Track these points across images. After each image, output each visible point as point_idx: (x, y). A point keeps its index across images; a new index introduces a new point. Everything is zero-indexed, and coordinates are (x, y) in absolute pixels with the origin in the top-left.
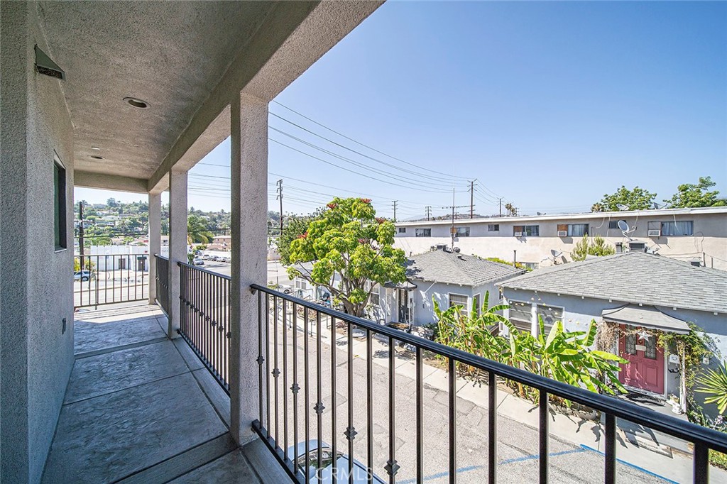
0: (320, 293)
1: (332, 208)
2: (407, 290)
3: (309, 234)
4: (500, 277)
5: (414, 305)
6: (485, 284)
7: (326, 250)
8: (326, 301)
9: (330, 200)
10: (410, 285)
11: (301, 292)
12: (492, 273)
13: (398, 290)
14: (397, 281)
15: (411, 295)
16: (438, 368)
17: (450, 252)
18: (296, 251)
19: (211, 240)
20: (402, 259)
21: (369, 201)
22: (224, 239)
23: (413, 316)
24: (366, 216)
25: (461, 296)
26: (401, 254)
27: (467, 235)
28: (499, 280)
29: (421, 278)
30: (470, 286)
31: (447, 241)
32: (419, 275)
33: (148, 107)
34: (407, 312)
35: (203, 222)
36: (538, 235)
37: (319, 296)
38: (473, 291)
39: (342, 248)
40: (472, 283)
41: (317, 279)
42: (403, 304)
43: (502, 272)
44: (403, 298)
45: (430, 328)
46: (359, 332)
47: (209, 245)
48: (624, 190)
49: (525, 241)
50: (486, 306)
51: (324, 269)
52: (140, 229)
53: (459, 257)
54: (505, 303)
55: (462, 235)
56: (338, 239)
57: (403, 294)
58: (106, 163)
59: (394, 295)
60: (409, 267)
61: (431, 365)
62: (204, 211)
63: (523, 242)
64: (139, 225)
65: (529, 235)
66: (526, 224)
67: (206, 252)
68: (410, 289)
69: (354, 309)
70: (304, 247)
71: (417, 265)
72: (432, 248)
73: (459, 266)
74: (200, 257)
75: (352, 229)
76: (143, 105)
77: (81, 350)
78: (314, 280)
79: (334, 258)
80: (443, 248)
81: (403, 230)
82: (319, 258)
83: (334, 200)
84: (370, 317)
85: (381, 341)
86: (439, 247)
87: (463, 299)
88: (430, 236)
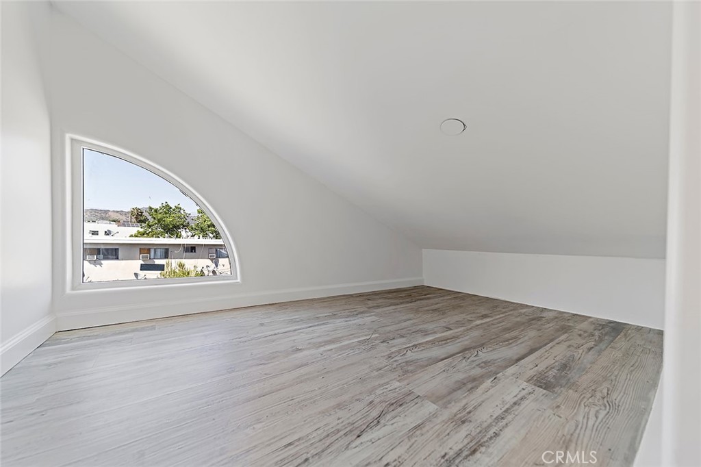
36: (117, 258)
48: (167, 205)
49: (101, 264)
63: (98, 266)
65: (106, 258)
66: (102, 247)
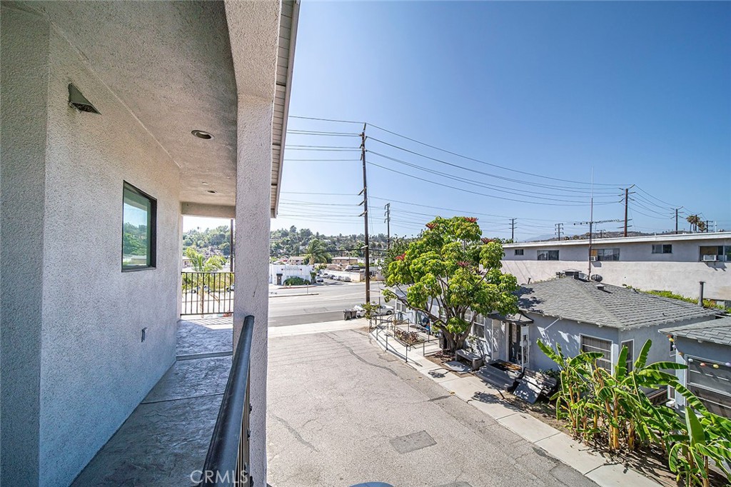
0: (420, 318)
1: (431, 229)
2: (519, 324)
3: (406, 256)
4: (671, 320)
5: (529, 343)
6: (642, 327)
7: (422, 274)
8: (425, 326)
9: (431, 220)
10: (524, 319)
11: (401, 314)
12: (657, 313)
13: (508, 324)
14: (506, 312)
15: (525, 331)
16: (561, 431)
17: (585, 281)
18: (394, 273)
19: (329, 261)
20: (513, 288)
21: (475, 219)
22: (341, 260)
23: (528, 357)
24: (470, 236)
25: (601, 341)
26: (512, 280)
27: (615, 258)
28: (670, 324)
29: (539, 311)
30: (616, 329)
31: (582, 266)
32: (537, 307)
33: (212, 138)
34: (520, 351)
35: (325, 245)
37: (418, 320)
38: (621, 336)
39: (439, 271)
40: (619, 325)
41: (413, 303)
42: (514, 340)
43: (674, 312)
44: (514, 333)
45: (552, 376)
46: (459, 366)
47: (328, 265)
49: (723, 268)
50: (643, 359)
51: (419, 294)
52: (282, 251)
53: (599, 288)
54: (680, 359)
55: (608, 259)
56: (434, 261)
57: (515, 329)
58: (220, 196)
59: (503, 328)
60: (523, 297)
61: (551, 425)
62: (327, 235)
63: (719, 270)
64: (280, 248)
66: (725, 244)
67: (326, 271)
68: (525, 324)
69: (454, 339)
70: (402, 269)
71: (537, 294)
72: (559, 274)
73: (598, 300)
74: (321, 276)
75: (451, 251)
76: (208, 137)
77: (186, 352)
78: (410, 303)
79: (429, 283)
80: (576, 275)
81: (519, 252)
82: (415, 281)
83: (434, 219)
84: (472, 350)
85: (484, 381)
86: (568, 274)
87: (605, 345)
88: (558, 260)
